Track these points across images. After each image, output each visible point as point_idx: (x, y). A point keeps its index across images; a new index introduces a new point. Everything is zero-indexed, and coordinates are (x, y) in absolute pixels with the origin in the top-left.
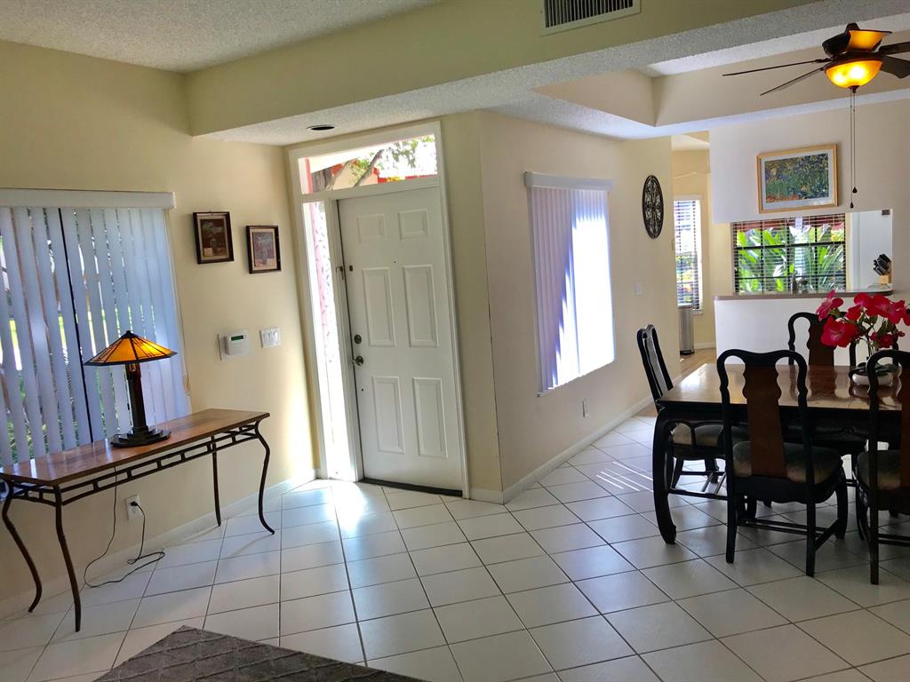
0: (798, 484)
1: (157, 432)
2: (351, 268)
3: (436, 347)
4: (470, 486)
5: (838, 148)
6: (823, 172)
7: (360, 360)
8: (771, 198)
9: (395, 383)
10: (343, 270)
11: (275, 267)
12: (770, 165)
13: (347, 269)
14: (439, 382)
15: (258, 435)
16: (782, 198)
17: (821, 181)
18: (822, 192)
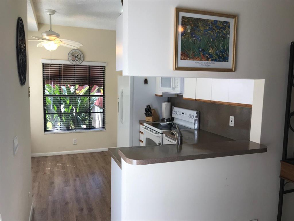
5: (237, 17)
12: (186, 22)
16: (194, 58)
17: (224, 46)
18: (225, 59)
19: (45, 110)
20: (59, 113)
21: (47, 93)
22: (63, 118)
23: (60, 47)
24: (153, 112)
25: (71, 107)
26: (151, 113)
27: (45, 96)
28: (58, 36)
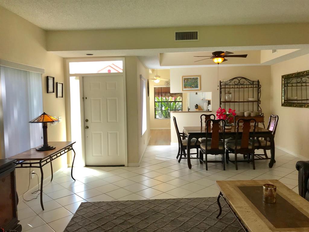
0: (221, 150)
1: (51, 147)
2: (86, 98)
3: (117, 122)
4: (128, 162)
5: (200, 76)
6: (197, 82)
7: (88, 127)
8: (185, 87)
9: (100, 134)
10: (84, 98)
11: (61, 96)
12: (185, 79)
13: (85, 98)
14: (117, 133)
15: (72, 149)
16: (188, 88)
17: (196, 84)
18: (197, 87)
19: (155, 108)
20: (161, 110)
21: (156, 101)
22: (164, 114)
23: (161, 81)
24: (199, 107)
25: (167, 108)
26: (198, 107)
27: (155, 102)
28: (159, 77)
